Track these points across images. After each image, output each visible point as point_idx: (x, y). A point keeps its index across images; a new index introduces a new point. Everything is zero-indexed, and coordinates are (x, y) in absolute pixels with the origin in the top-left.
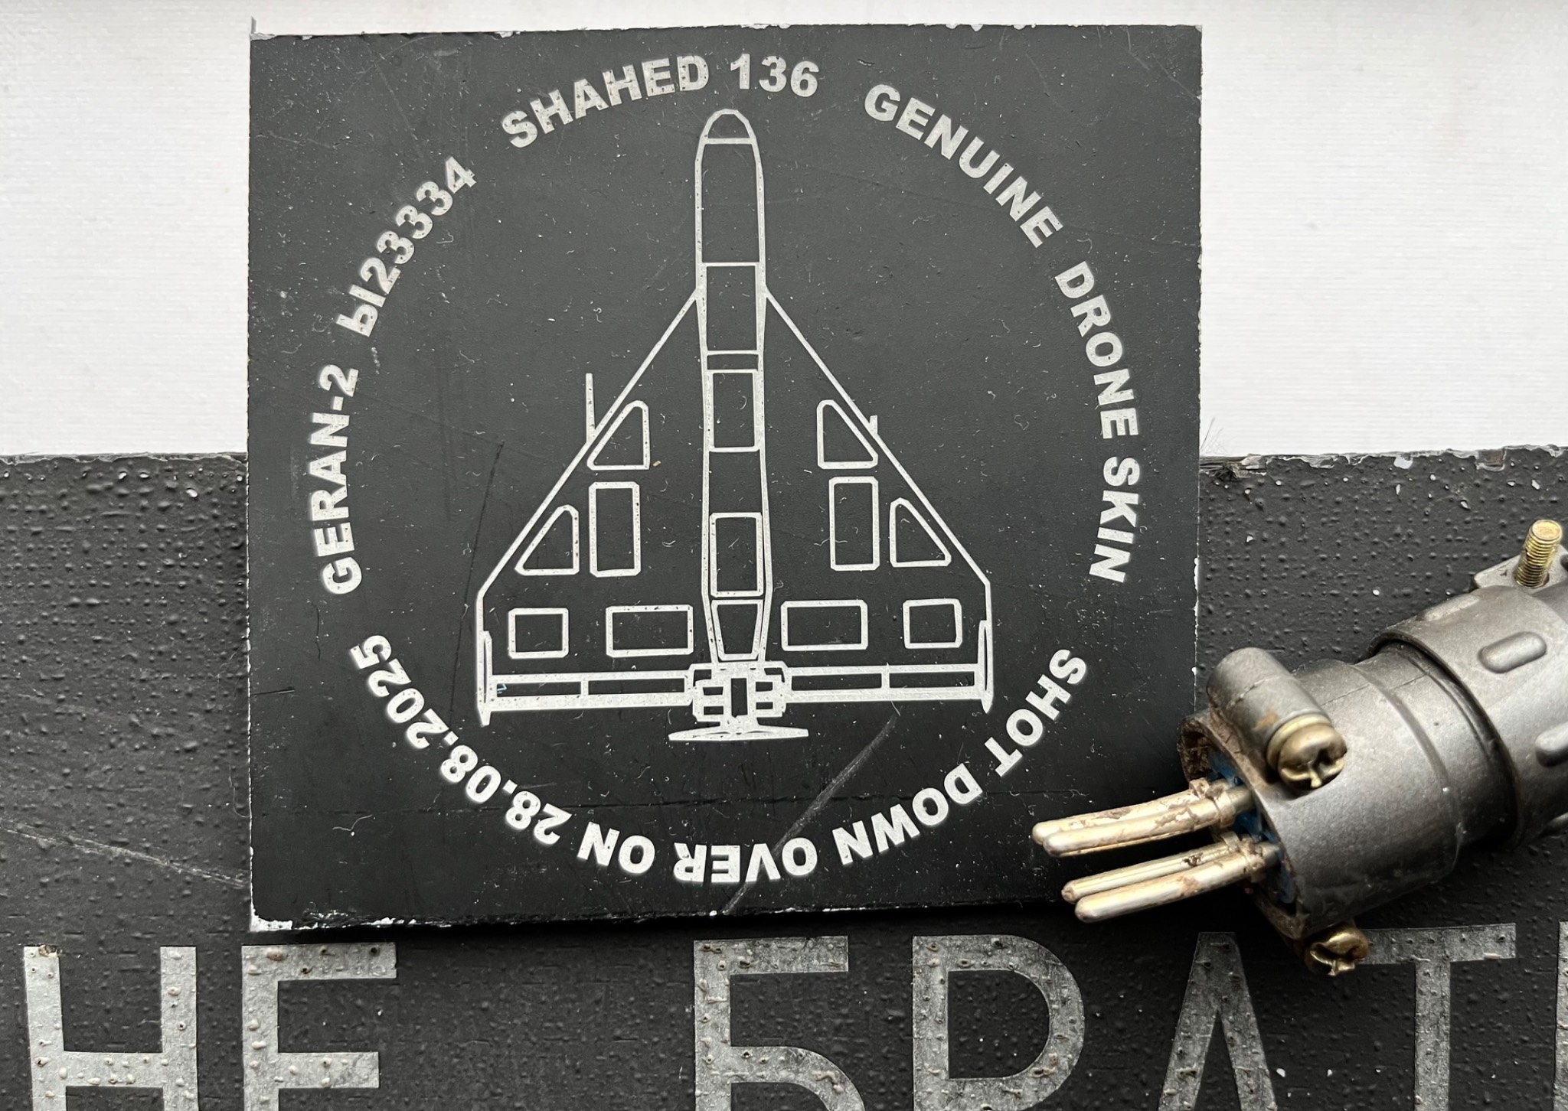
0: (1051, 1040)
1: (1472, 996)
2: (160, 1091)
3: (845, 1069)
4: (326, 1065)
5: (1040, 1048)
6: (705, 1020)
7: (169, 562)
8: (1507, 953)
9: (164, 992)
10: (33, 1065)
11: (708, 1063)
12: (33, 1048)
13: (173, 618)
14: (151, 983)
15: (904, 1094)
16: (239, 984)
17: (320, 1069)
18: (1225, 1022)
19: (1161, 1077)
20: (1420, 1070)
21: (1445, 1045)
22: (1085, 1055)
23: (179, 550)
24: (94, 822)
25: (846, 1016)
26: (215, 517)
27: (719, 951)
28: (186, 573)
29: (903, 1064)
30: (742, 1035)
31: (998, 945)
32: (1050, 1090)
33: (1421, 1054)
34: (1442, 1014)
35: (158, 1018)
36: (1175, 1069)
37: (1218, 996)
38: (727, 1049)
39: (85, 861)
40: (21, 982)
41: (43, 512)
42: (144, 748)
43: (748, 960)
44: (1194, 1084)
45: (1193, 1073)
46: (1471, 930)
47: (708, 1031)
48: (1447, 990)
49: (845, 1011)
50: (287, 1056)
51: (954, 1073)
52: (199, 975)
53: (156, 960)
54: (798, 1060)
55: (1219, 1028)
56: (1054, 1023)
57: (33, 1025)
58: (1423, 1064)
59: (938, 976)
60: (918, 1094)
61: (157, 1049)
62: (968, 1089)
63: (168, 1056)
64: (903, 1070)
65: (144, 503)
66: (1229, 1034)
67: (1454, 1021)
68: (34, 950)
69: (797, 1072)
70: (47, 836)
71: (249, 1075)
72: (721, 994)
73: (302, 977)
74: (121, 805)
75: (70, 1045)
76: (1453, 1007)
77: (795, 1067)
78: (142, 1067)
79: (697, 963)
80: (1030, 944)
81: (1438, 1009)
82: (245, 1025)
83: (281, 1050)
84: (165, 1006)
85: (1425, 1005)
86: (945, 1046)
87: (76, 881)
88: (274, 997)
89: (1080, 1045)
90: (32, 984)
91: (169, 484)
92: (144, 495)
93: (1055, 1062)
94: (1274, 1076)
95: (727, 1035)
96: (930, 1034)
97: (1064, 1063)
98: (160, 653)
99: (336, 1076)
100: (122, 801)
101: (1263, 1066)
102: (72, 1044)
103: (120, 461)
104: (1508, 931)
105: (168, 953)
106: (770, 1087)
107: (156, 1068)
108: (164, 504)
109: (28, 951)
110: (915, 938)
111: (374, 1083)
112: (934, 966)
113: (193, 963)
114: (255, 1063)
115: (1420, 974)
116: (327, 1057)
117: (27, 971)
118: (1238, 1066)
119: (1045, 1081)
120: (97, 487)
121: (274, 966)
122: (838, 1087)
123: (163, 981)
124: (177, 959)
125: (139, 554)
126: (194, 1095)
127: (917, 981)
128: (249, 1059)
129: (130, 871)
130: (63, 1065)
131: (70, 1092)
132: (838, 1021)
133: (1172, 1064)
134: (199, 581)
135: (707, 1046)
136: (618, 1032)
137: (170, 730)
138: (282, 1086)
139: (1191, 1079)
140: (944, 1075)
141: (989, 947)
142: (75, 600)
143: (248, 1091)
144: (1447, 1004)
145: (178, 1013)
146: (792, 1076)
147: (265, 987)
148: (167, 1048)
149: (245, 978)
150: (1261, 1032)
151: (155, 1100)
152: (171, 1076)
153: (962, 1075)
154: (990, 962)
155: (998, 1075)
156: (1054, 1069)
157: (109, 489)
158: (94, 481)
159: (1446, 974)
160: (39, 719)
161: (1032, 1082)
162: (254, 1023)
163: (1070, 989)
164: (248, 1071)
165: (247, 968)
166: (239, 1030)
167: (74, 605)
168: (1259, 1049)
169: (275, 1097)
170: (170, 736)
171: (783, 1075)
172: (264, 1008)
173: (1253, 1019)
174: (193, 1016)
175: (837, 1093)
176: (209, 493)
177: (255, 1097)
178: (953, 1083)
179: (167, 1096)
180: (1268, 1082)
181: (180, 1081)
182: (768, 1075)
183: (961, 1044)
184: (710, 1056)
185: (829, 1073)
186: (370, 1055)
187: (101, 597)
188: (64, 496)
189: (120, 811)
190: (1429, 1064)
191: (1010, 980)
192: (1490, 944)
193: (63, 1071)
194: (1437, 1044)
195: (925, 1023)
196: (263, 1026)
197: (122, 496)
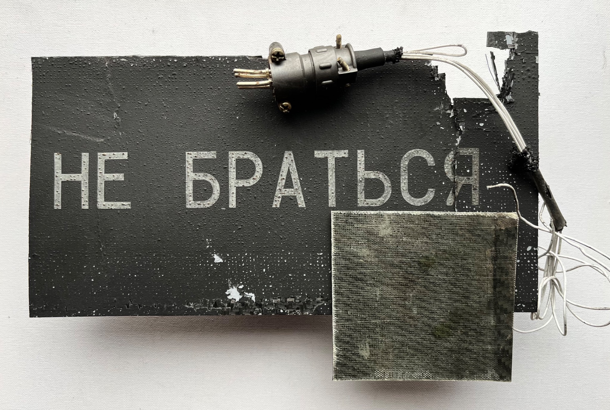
0: (256, 172)
1: (340, 164)
2: (81, 181)
3: (215, 177)
4: (113, 176)
5: (254, 174)
6: (188, 168)
7: (85, 77)
8: (346, 156)
9: (82, 162)
10: (55, 177)
11: (188, 176)
12: (55, 173)
13: (86, 88)
14: (80, 160)
15: (227, 182)
16: (97, 160)
17: (113, 177)
18: (290, 169)
19: (278, 179)
20: (329, 179)
21: (334, 174)
22: (263, 175)
23: (87, 75)
24: (69, 128)
25: (215, 167)
26: (94, 68)
27: (191, 154)
28: (88, 80)
29: (227, 177)
30: (195, 171)
31: (245, 153)
32: (256, 182)
33: (329, 175)
34: (333, 168)
35: (81, 167)
36: (280, 178)
37: (289, 164)
38: (192, 173)
39: (67, 136)
40: (54, 160)
41: (61, 67)
42: (79, 114)
43: (196, 156)
44: (284, 181)
45: (284, 179)
46: (339, 151)
47: (188, 170)
48: (334, 163)
49: (215, 166)
50: (106, 174)
51: (237, 178)
52: (89, 158)
53: (81, 155)
54: (206, 175)
55: (289, 169)
56: (257, 169)
57: (55, 168)
58: (330, 178)
59: (234, 159)
60: (230, 183)
61: (81, 173)
62: (240, 181)
63: (83, 174)
64: (227, 178)
65: (80, 66)
66: (291, 171)
67: (336, 169)
68: (57, 154)
69: (206, 178)
70: (60, 131)
71: (99, 178)
72: (191, 162)
73: (109, 159)
74: (75, 125)
75: (63, 173)
76: (335, 166)
77: (206, 177)
78: (78, 176)
79: (186, 156)
80: (252, 153)
81: (333, 167)
82: (98, 168)
83: (105, 173)
84: (82, 164)
85: (330, 166)
86: (235, 173)
87: (66, 140)
88: (104, 163)
89: (262, 173)
90: (56, 160)
91: (85, 62)
92: (80, 64)
93: (257, 176)
94: (300, 179)
95: (192, 170)
96: (232, 171)
97: (258, 177)
98: (83, 95)
99: (116, 178)
100: (75, 124)
101: (298, 177)
102: (63, 172)
103: (76, 57)
104: (347, 151)
105: (83, 154)
106: (200, 181)
107: (80, 177)
108: (84, 66)
109: (55, 154)
110: (229, 152)
111: (123, 179)
112: (233, 157)
113: (88, 156)
114: (100, 175)
115: (329, 160)
116: (114, 174)
117: (55, 158)
118: (293, 177)
119: (255, 180)
120: (71, 62)
121: (104, 156)
122: (214, 181)
123: (82, 159)
124: (85, 155)
125: (79, 76)
126: (88, 182)
127: (230, 160)
128: (99, 175)
129: (76, 138)
130: (61, 176)
131: (62, 182)
132: (214, 168)
133: (280, 177)
134: (90, 81)
135: (188, 172)
136: (171, 170)
137: (85, 111)
138: (105, 180)
139: (283, 180)
140: (235, 179)
141: (244, 154)
142: (67, 85)
143: (98, 181)
144: (334, 166)
145: (85, 166)
146: (205, 179)
147: (102, 161)
148: (82, 172)
149: (98, 159)
150: (297, 171)
151: (80, 183)
152: (83, 178)
153: (238, 179)
154: (244, 156)
155: (245, 179)
156: (257, 178)
157: (74, 63)
158: (71, 61)
159: (334, 159)
160: (59, 108)
161: (252, 180)
162: (100, 168)
163: (260, 162)
164: (98, 177)
165: (99, 157)
166: (97, 169)
167: (66, 86)
168: (297, 174)
169: (103, 183)
170: (84, 111)
171: (203, 178)
172: (102, 165)
173: (296, 168)
174: (88, 166)
175: (214, 182)
176: (93, 64)
177: (100, 182)
178: (237, 180)
179: (82, 182)
180: (299, 181)
181: (85, 179)
182: (201, 178)
183: (238, 173)
184: (189, 174)
185: (213, 178)
186: (122, 174)
187: (72, 84)
188: (65, 64)
189: (75, 126)
190: (331, 178)
191: (248, 160)
192: (343, 154)
193: (61, 178)
194: (332, 174)
195: (231, 169)
196: (102, 168)
197: (76, 64)
